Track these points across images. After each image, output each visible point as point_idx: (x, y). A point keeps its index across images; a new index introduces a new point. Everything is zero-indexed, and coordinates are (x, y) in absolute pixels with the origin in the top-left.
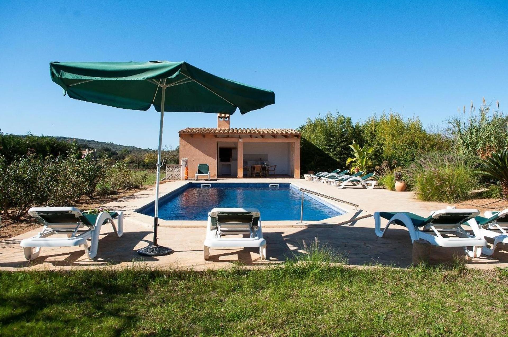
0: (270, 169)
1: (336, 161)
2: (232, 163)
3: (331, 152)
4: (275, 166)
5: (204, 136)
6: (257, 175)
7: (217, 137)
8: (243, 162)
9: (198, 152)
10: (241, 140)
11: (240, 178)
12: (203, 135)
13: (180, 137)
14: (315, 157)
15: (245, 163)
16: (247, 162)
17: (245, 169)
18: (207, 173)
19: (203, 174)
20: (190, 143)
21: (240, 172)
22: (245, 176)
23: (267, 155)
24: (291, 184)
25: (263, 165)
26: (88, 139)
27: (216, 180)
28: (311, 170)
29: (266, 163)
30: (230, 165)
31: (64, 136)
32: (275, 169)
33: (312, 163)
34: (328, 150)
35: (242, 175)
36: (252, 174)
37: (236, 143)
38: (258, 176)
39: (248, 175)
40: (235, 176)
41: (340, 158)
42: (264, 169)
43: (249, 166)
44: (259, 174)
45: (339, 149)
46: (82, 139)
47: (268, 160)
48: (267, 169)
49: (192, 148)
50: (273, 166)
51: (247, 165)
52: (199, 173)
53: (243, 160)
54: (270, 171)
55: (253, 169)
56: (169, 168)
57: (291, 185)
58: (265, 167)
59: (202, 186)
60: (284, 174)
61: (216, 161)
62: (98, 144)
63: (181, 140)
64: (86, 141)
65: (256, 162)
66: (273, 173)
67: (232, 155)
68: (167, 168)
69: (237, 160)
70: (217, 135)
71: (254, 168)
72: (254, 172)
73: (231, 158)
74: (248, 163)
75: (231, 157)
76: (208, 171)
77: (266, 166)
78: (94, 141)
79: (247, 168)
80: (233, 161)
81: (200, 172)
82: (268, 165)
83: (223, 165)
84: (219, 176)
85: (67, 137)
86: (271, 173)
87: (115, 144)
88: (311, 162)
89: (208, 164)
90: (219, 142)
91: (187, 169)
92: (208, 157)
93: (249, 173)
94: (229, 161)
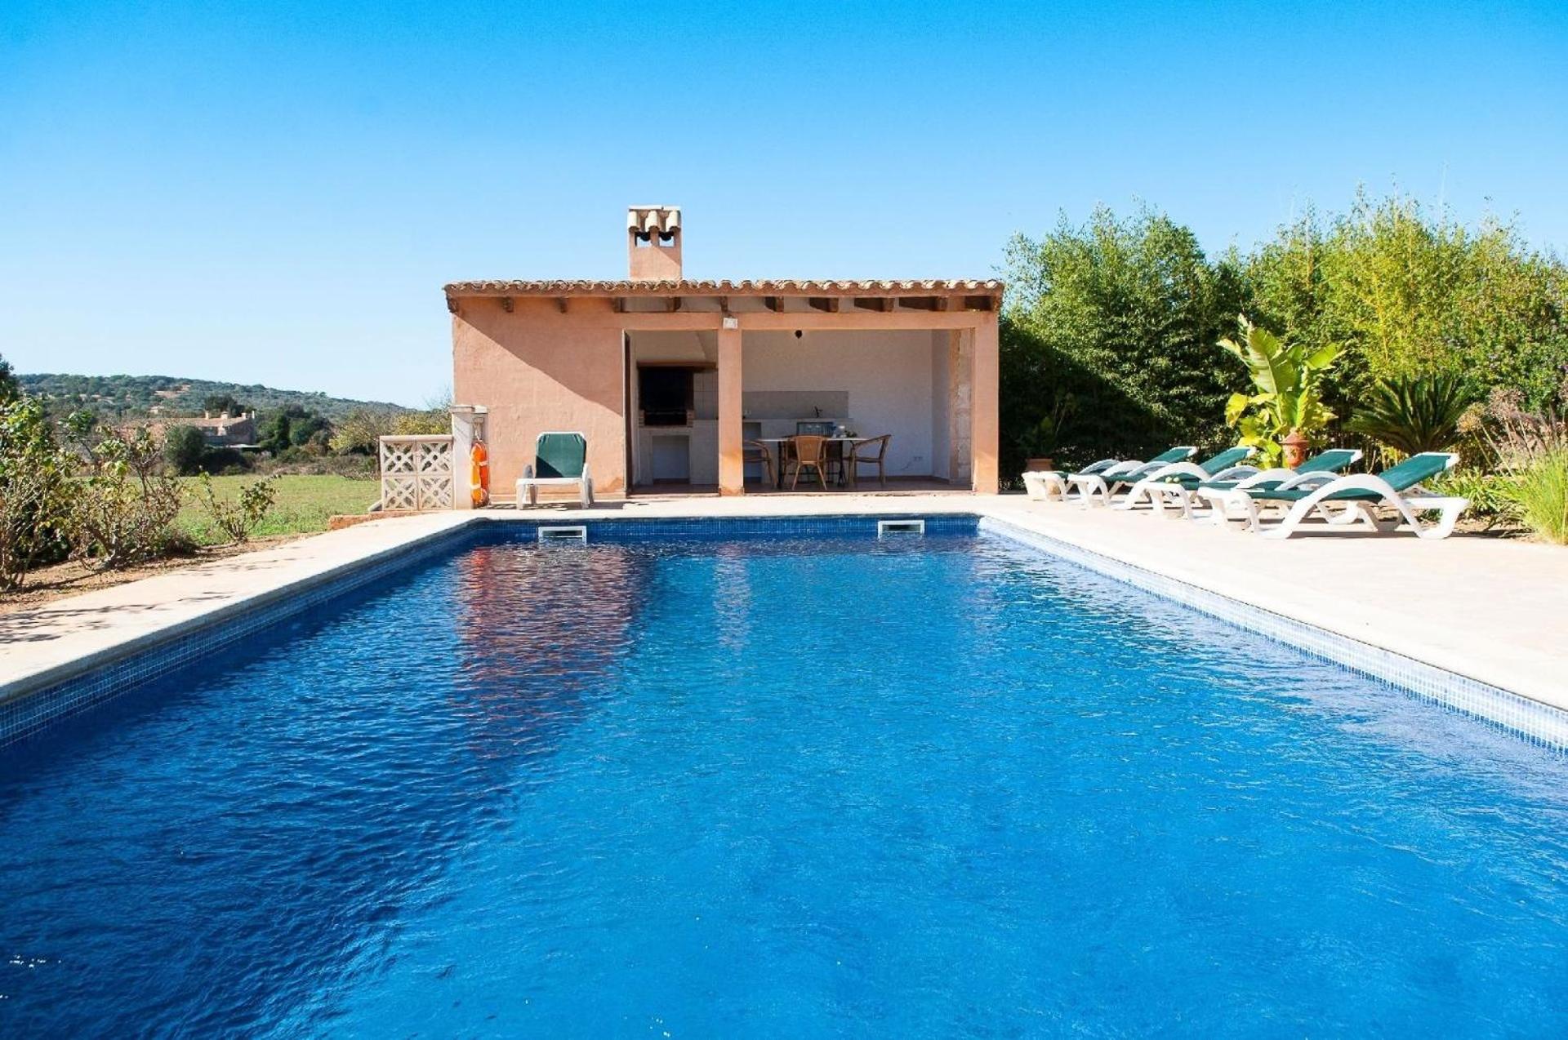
0: (860, 452)
1: (1149, 411)
2: (694, 430)
3: (1124, 375)
4: (885, 439)
5: (562, 305)
6: (805, 478)
7: (622, 311)
8: (744, 425)
9: (537, 379)
10: (730, 323)
11: (730, 493)
12: (557, 299)
13: (452, 311)
14: (1057, 398)
15: (751, 428)
16: (759, 424)
17: (752, 457)
18: (578, 474)
19: (559, 475)
20: (500, 341)
21: (731, 471)
22: (753, 485)
23: (846, 395)
24: (981, 520)
25: (830, 436)
26: (243, 383)
27: (619, 506)
28: (1042, 457)
29: (842, 427)
30: (686, 439)
31: (169, 375)
32: (882, 451)
33: (1046, 422)
34: (1112, 366)
35: (740, 482)
36: (781, 475)
37: (708, 340)
38: (809, 483)
39: (766, 480)
40: (711, 486)
41: (1166, 401)
42: (834, 451)
43: (770, 441)
44: (813, 478)
45: (1162, 362)
46: (223, 382)
47: (851, 415)
48: (846, 454)
49: (510, 359)
50: (877, 439)
51: (760, 436)
52: (539, 475)
53: (744, 418)
54: (863, 460)
55: (785, 455)
56: (397, 453)
57: (982, 524)
58: (841, 443)
59: (540, 535)
60: (921, 473)
61: (621, 421)
62: (276, 398)
63: (459, 326)
64: (237, 388)
65: (798, 424)
66: (872, 470)
67: (697, 396)
68: (383, 450)
69: (717, 419)
70: (622, 300)
71: (789, 451)
72: (789, 469)
73: (692, 408)
74: (765, 430)
75: (692, 404)
76: (584, 462)
77: (843, 438)
78: (262, 388)
79: (759, 452)
80: (697, 424)
81: (544, 469)
82: (854, 435)
83: (655, 439)
84: (635, 487)
85: (177, 376)
86: (863, 470)
87: (330, 395)
88: (1037, 420)
89: (582, 435)
90: (634, 332)
91: (482, 456)
92: (581, 402)
93: (770, 472)
94: (681, 421)
